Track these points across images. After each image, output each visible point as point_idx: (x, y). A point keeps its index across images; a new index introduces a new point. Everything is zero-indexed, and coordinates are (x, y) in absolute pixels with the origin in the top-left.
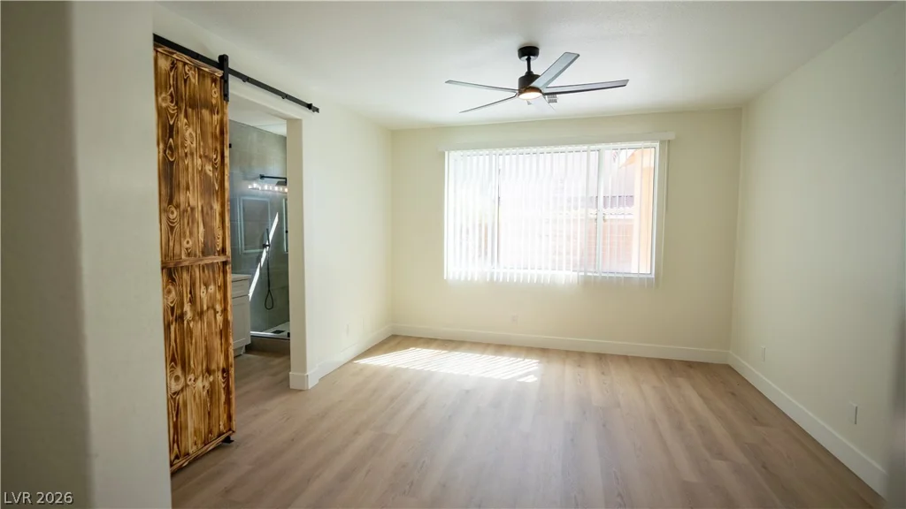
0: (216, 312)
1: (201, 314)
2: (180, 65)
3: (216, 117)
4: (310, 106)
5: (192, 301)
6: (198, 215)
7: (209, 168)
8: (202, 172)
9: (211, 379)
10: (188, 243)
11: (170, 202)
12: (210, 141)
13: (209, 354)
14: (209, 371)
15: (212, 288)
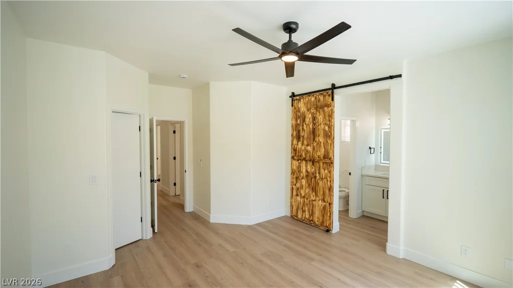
0: (327, 181)
1: (322, 179)
2: (317, 97)
3: (330, 109)
4: (391, 77)
5: (319, 173)
6: (322, 145)
7: (327, 128)
8: (324, 130)
9: (325, 204)
10: (319, 153)
11: (314, 140)
12: (327, 118)
13: (324, 194)
14: (324, 201)
15: (326, 171)
